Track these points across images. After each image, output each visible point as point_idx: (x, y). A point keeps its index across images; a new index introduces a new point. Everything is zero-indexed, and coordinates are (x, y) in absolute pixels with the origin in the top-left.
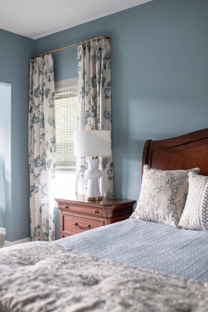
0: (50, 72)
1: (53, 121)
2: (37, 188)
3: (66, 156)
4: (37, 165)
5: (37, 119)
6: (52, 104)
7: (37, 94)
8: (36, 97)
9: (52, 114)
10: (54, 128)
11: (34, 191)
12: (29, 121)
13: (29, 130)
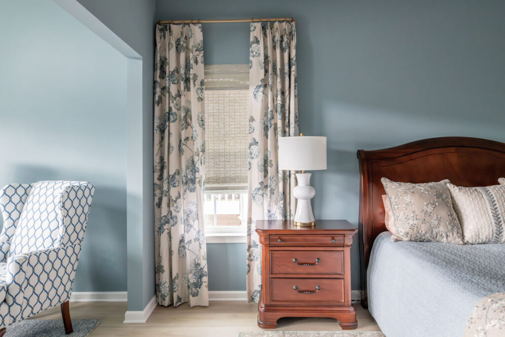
0: (196, 51)
1: (202, 121)
2: (175, 219)
3: (218, 169)
4: (175, 183)
5: (174, 116)
6: (201, 96)
7: (174, 79)
8: (173, 83)
9: (200, 111)
10: (204, 131)
11: (169, 223)
12: (155, 118)
13: (155, 131)
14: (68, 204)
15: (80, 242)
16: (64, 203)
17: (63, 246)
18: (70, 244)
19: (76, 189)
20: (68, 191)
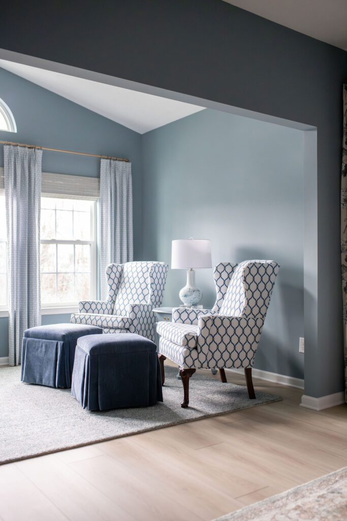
12: (342, 191)
13: (342, 205)
14: (249, 279)
15: (263, 317)
16: (245, 278)
17: (245, 316)
18: (251, 316)
19: (258, 266)
20: (250, 267)
